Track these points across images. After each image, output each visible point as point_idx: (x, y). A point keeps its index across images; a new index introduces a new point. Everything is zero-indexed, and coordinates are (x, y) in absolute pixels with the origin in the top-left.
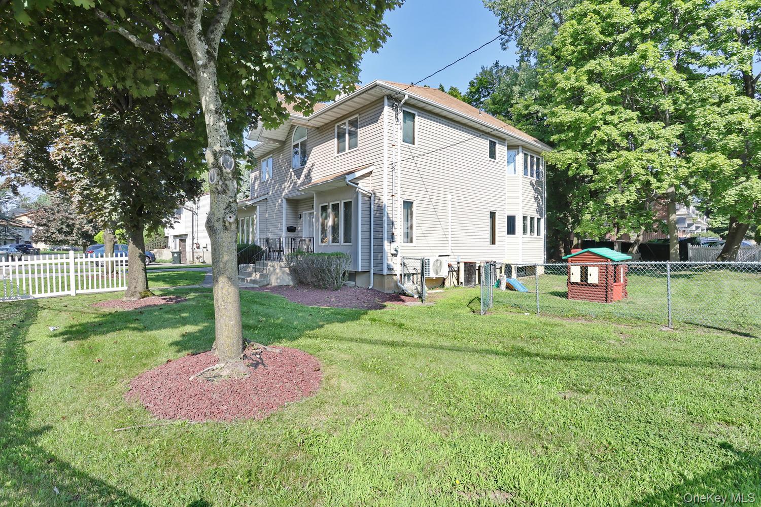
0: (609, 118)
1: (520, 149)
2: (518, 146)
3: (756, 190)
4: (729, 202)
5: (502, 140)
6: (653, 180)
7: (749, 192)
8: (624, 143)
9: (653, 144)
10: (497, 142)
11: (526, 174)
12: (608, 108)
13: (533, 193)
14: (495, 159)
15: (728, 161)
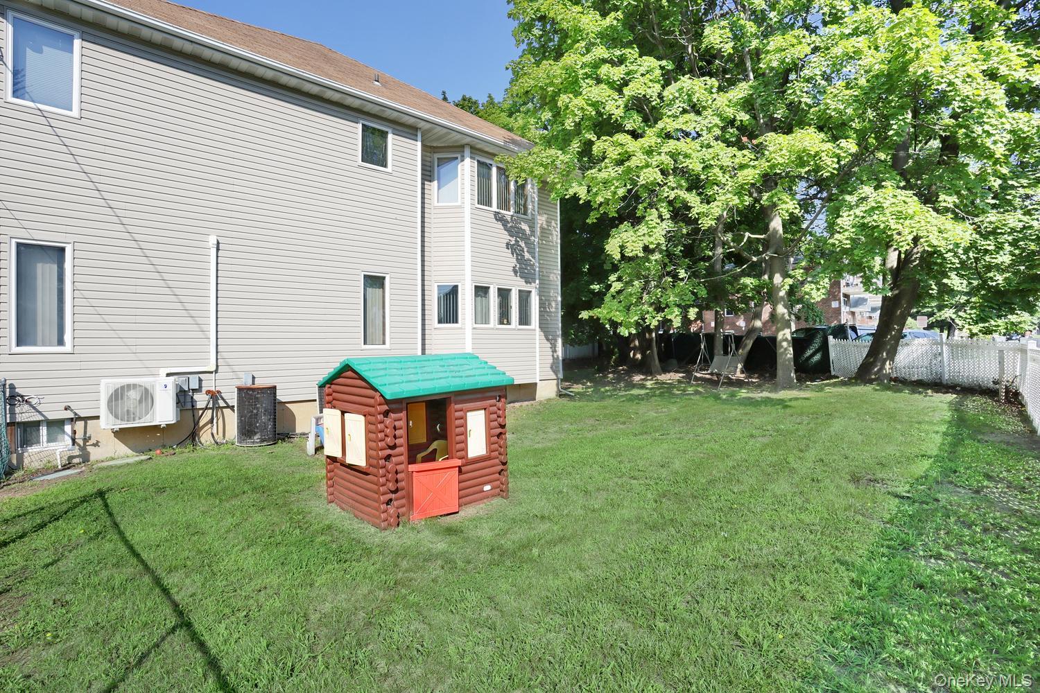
0: (604, 70)
1: (467, 151)
2: (463, 146)
3: (887, 211)
4: (840, 242)
5: (408, 129)
6: (692, 199)
7: (875, 217)
8: (631, 123)
9: (690, 122)
10: (390, 131)
11: (484, 199)
12: (601, 52)
13: (505, 237)
14: (386, 166)
15: (829, 145)
